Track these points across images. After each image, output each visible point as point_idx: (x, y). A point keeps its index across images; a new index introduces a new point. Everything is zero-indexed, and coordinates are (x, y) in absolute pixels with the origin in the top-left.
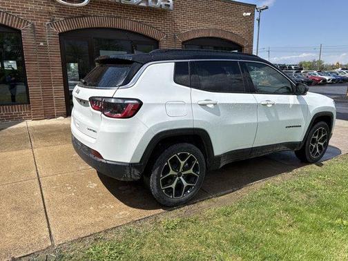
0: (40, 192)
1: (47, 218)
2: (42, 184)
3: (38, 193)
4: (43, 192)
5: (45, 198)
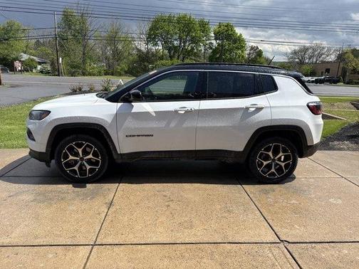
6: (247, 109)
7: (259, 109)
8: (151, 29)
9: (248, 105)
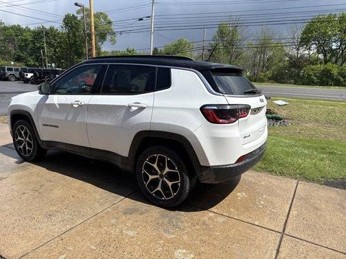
0: (291, 212)
1: (295, 192)
2: (284, 221)
3: (293, 212)
4: (287, 212)
5: (289, 205)
6: (130, 107)
7: (141, 109)
8: (304, 33)
9: (131, 103)
